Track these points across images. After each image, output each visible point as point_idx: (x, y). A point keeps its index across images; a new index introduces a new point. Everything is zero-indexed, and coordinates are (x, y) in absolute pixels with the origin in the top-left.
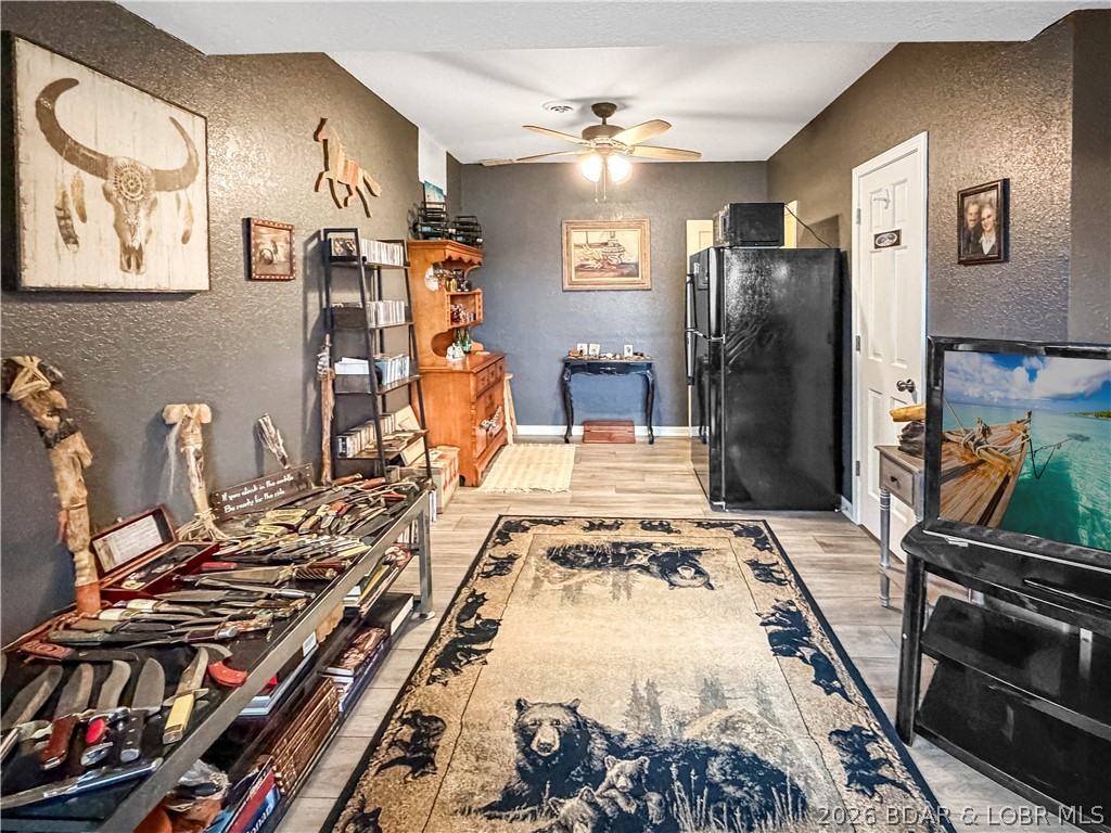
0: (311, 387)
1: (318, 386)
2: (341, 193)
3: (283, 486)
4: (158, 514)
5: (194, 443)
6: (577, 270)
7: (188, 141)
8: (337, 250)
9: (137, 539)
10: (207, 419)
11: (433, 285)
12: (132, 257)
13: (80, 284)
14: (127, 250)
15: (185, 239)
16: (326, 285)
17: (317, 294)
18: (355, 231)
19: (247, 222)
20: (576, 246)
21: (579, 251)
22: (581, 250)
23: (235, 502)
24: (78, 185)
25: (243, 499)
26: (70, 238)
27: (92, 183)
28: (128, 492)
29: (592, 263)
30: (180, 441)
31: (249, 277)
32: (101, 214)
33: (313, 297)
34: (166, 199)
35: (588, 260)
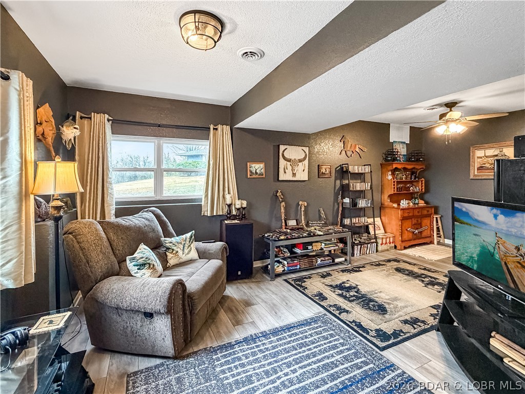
0: (336, 204)
1: (338, 204)
2: (349, 153)
3: (322, 224)
4: (297, 220)
5: (303, 209)
6: (478, 169)
7: (305, 152)
8: (345, 169)
9: (292, 223)
10: (306, 205)
11: (390, 177)
12: (294, 175)
13: (286, 179)
14: (293, 174)
15: (303, 171)
16: (342, 178)
17: (339, 181)
18: (348, 164)
19: (319, 165)
20: (478, 157)
21: (479, 160)
22: (481, 159)
23: (311, 224)
24: (287, 164)
25: (313, 224)
26: (285, 172)
27: (289, 163)
28: (292, 215)
29: (487, 165)
30: (301, 208)
31: (319, 177)
32: (290, 168)
33: (338, 182)
34: (300, 164)
35: (485, 164)
